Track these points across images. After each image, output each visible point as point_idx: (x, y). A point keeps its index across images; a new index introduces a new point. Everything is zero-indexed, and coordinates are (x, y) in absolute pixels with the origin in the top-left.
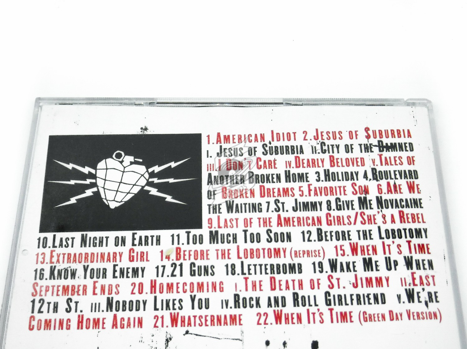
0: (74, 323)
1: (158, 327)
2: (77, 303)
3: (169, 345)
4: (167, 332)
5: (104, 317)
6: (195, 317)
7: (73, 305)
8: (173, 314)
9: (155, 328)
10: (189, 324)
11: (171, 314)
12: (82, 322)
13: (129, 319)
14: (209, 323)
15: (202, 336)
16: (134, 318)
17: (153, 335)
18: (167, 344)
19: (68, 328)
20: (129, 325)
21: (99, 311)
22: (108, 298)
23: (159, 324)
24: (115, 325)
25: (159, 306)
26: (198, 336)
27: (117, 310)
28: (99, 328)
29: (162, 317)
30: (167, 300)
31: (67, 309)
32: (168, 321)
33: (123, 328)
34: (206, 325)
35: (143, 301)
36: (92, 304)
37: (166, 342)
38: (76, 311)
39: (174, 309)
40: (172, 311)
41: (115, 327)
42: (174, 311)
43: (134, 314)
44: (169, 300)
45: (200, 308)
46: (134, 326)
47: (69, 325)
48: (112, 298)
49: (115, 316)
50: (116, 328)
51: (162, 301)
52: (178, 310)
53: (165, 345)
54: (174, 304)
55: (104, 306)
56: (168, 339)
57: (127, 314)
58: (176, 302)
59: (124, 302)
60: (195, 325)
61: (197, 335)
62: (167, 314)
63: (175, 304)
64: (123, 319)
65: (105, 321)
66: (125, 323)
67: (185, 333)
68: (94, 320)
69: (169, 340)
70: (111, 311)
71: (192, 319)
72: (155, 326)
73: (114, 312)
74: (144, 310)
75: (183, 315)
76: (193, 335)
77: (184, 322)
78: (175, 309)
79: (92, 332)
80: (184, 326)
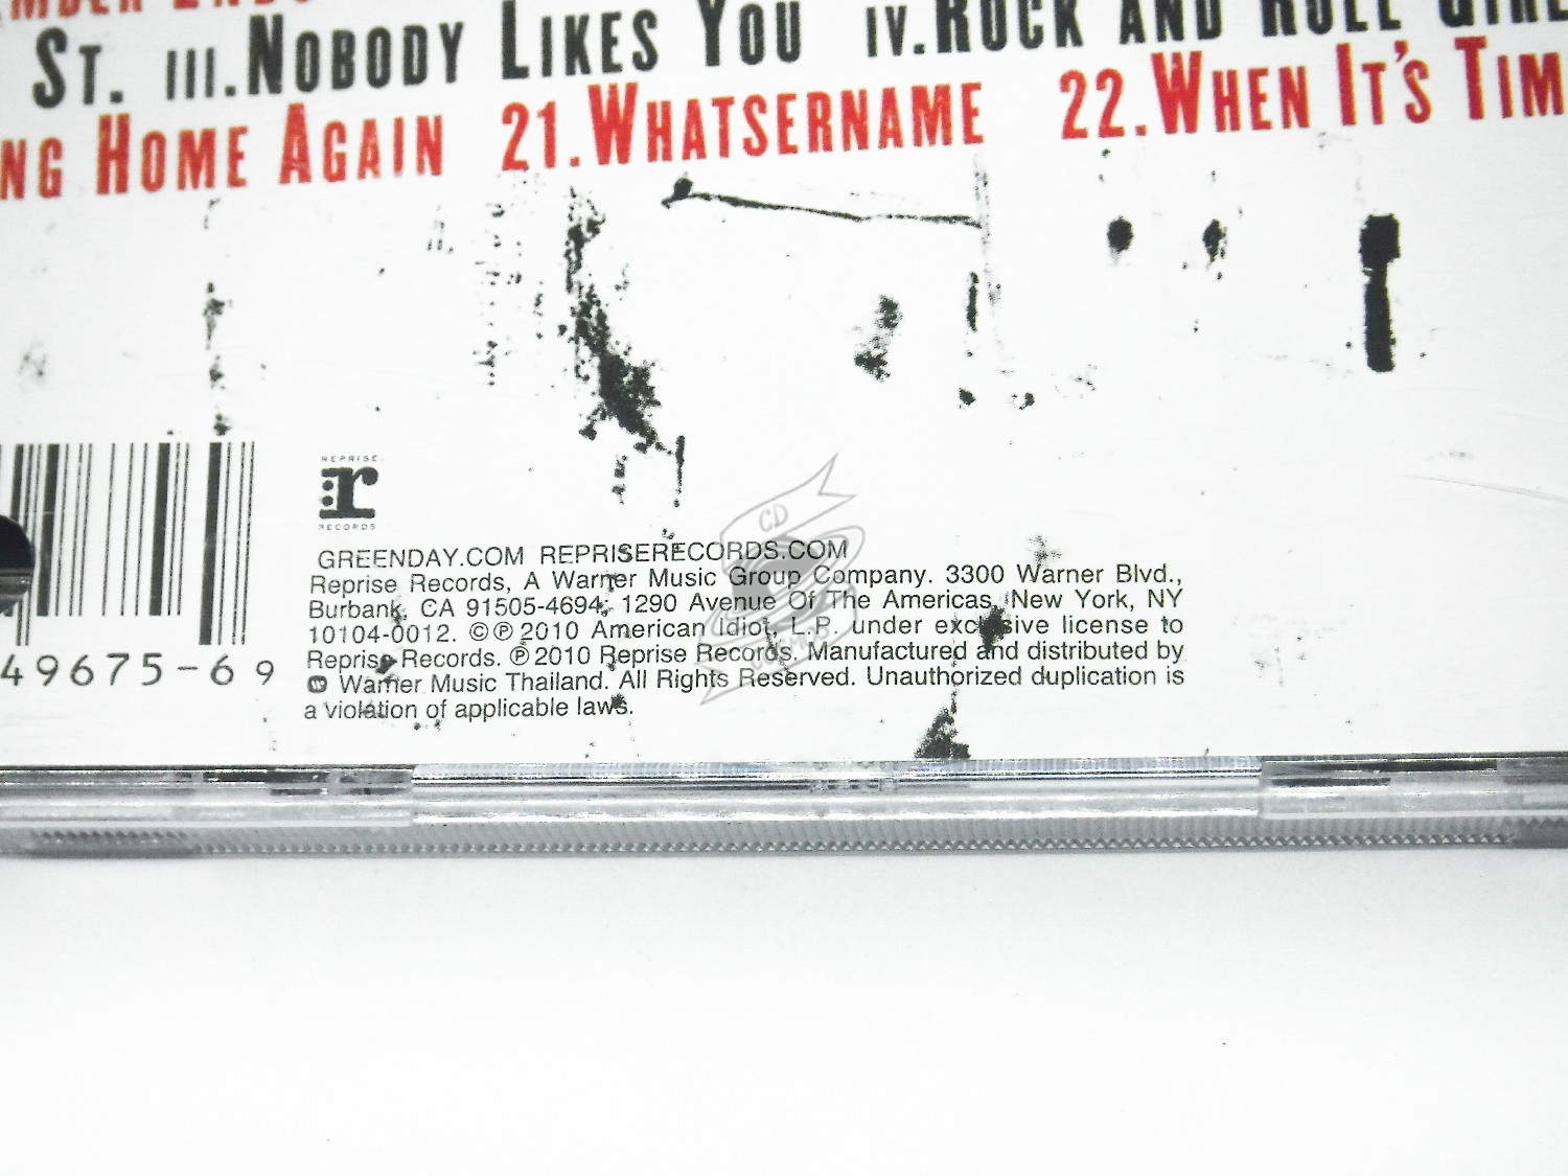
0: (80, 164)
1: (523, 166)
2: (90, 53)
3: (584, 262)
4: (576, 192)
5: (238, 124)
6: (723, 104)
7: (70, 65)
8: (605, 96)
9: (511, 174)
10: (695, 145)
11: (594, 92)
12: (122, 155)
13: (370, 128)
14: (799, 134)
15: (764, 206)
16: (399, 124)
17: (498, 210)
18: (573, 256)
19: (51, 187)
20: (369, 161)
21: (210, 92)
22: (257, 24)
23: (531, 147)
24: (294, 164)
25: (528, 52)
26: (741, 209)
27: (307, 84)
28: (210, 183)
29: (549, 113)
30: (570, 21)
31: (39, 90)
32: (577, 131)
33: (340, 175)
34: (786, 148)
35: (444, 28)
36: (172, 56)
37: (572, 245)
38: (89, 98)
39: (610, 66)
40: (598, 76)
41: (294, 175)
42: (612, 78)
43: (398, 102)
44: (585, 20)
45: (752, 56)
46: (398, 165)
47: (57, 174)
48: (278, 20)
49: (296, 118)
50: (305, 177)
51: (547, 24)
52: (630, 73)
53: (565, 262)
54: (609, 42)
55: (234, 64)
56: (579, 226)
57: (358, 104)
58: (623, 30)
59: (344, 40)
60: (724, 151)
61: (735, 202)
62: (570, 94)
63: (614, 41)
64: (336, 130)
65: (243, 143)
66: (352, 149)
67: (670, 192)
68: (186, 139)
69: (588, 235)
70: (275, 88)
71: (710, 118)
72: (511, 163)
73: (290, 92)
74: (451, 76)
75: (659, 99)
76: (715, 202)
77: (665, 132)
78: (617, 68)
79: (177, 202)
80: (667, 156)
